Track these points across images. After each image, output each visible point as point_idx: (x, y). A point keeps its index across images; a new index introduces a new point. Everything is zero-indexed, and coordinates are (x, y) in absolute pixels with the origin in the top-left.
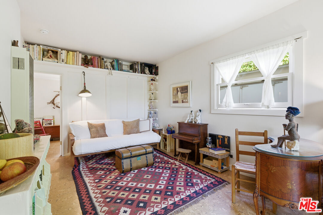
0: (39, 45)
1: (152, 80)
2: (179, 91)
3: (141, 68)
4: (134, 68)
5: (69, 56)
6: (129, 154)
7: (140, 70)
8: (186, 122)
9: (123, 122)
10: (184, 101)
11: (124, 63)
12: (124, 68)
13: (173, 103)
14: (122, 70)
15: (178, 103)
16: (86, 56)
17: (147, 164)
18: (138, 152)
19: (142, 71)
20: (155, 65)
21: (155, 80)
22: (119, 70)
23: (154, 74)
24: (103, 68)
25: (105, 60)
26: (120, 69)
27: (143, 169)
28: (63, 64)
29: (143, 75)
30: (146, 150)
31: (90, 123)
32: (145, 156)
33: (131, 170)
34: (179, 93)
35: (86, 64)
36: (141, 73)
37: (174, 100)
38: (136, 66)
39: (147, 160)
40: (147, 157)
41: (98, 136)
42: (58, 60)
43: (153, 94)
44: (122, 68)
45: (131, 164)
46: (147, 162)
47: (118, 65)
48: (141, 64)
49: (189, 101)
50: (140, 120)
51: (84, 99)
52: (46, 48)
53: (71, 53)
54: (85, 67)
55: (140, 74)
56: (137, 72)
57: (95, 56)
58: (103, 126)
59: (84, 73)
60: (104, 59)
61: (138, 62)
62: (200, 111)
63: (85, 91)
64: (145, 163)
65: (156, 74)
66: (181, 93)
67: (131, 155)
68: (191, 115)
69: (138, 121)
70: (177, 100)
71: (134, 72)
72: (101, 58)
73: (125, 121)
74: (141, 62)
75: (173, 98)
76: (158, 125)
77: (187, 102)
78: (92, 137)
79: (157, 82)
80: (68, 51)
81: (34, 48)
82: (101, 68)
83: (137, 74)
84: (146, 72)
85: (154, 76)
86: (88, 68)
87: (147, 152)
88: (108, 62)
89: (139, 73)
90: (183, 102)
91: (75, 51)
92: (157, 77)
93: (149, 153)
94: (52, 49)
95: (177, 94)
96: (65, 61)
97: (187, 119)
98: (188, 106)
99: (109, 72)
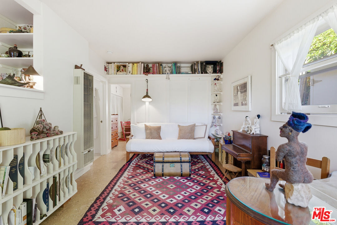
0: (114, 63)
1: (215, 79)
2: (239, 91)
3: (201, 68)
4: (194, 69)
5: (134, 68)
6: (161, 159)
7: (200, 70)
8: (241, 131)
9: (179, 126)
10: (243, 103)
11: (182, 65)
12: (183, 70)
13: (234, 106)
14: (180, 73)
15: (238, 105)
16: (147, 65)
17: (182, 174)
18: (171, 159)
19: (203, 70)
20: (221, 61)
21: (219, 79)
22: (176, 74)
23: (219, 72)
24: (161, 73)
25: (164, 65)
26: (178, 73)
27: (175, 178)
28: (130, 75)
29: (204, 74)
30: (181, 158)
31: (147, 125)
32: (179, 164)
33: (163, 175)
34: (239, 93)
35: (147, 72)
36: (202, 73)
37: (235, 103)
38: (196, 66)
39: (182, 169)
40: (181, 166)
41: (151, 137)
42: (126, 72)
43: (217, 95)
44: (180, 71)
45: (163, 169)
46: (182, 171)
47: (176, 68)
48: (202, 63)
49: (247, 102)
50: (196, 125)
51: (147, 104)
52: (119, 64)
53: (135, 64)
54: (145, 75)
55: (201, 75)
56: (196, 73)
57: (154, 63)
58: (159, 129)
59: (147, 80)
60: (162, 65)
61: (198, 62)
62: (259, 116)
63: (147, 96)
64: (179, 171)
65: (221, 71)
66: (241, 93)
67: (163, 160)
68: (247, 122)
69: (194, 126)
70: (237, 102)
71: (193, 73)
72: (160, 64)
73: (181, 125)
74: (201, 60)
75: (234, 100)
76: (221, 132)
77: (246, 104)
78: (147, 138)
79: (222, 81)
80: (133, 63)
81: (111, 66)
82: (159, 74)
83: (196, 75)
84: (208, 71)
85: (219, 74)
86: (147, 75)
87: (182, 161)
88: (167, 67)
89: (199, 73)
90: (242, 105)
91: (139, 63)
92: (222, 76)
93: (184, 162)
94: (122, 64)
95: (237, 94)
96: (131, 72)
97: (242, 127)
98: (247, 110)
99: (167, 77)
